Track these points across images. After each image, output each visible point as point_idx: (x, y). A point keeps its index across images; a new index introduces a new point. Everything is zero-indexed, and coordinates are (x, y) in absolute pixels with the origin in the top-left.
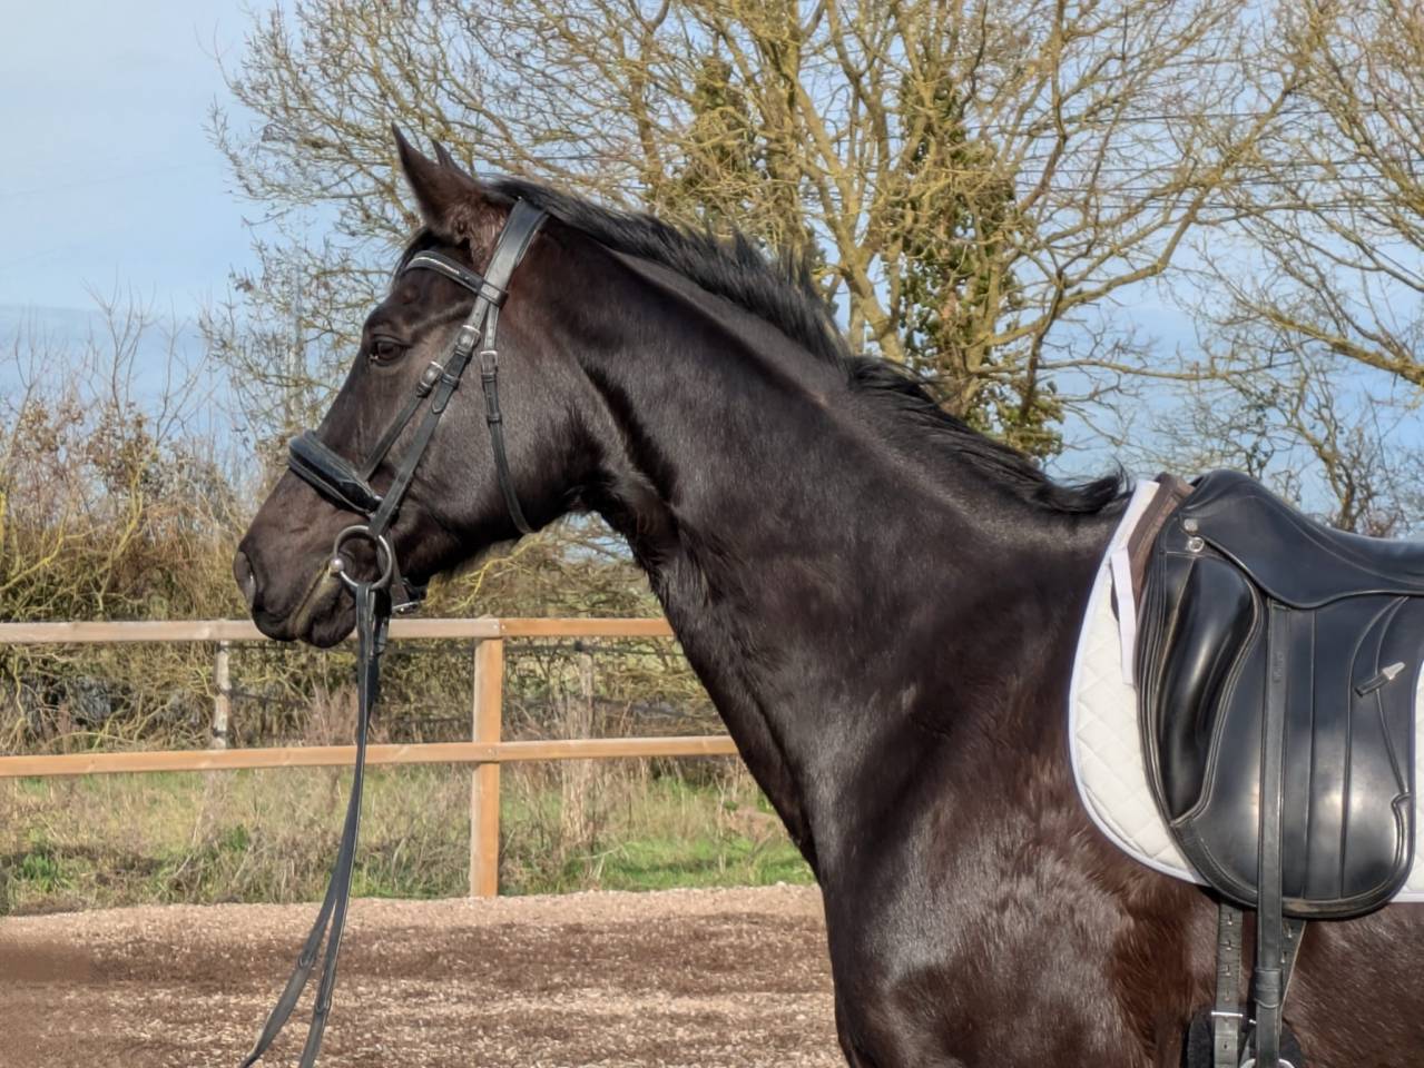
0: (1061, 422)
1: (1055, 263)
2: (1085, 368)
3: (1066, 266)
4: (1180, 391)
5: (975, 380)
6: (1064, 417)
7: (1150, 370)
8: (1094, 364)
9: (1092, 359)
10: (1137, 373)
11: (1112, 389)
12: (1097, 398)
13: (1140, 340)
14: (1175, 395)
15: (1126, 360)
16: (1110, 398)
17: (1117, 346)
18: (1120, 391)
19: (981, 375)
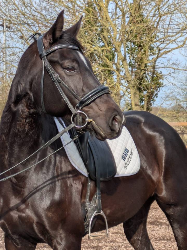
0: (163, 80)
1: (157, 45)
2: (166, 68)
3: (159, 46)
4: (183, 73)
5: (143, 71)
6: (164, 79)
7: (180, 69)
8: (168, 67)
9: (167, 66)
10: (177, 69)
11: (173, 72)
12: (170, 75)
13: (178, 62)
14: (182, 74)
15: (174, 66)
16: (173, 75)
17: (173, 63)
18: (175, 73)
19: (144, 70)
